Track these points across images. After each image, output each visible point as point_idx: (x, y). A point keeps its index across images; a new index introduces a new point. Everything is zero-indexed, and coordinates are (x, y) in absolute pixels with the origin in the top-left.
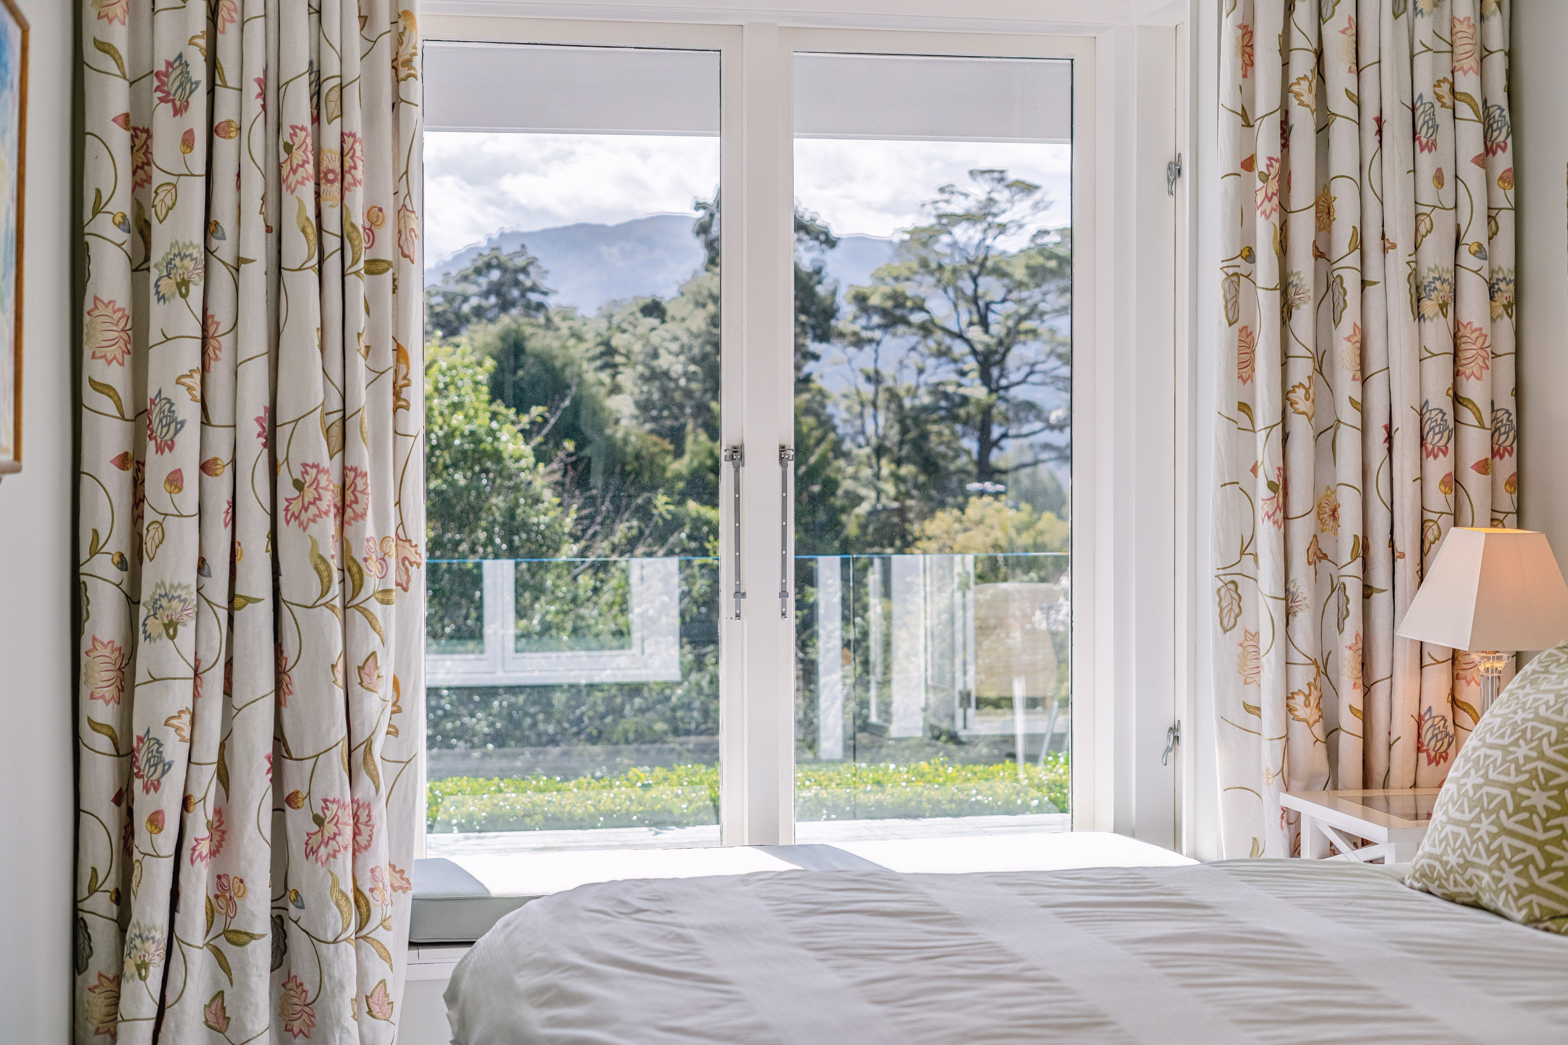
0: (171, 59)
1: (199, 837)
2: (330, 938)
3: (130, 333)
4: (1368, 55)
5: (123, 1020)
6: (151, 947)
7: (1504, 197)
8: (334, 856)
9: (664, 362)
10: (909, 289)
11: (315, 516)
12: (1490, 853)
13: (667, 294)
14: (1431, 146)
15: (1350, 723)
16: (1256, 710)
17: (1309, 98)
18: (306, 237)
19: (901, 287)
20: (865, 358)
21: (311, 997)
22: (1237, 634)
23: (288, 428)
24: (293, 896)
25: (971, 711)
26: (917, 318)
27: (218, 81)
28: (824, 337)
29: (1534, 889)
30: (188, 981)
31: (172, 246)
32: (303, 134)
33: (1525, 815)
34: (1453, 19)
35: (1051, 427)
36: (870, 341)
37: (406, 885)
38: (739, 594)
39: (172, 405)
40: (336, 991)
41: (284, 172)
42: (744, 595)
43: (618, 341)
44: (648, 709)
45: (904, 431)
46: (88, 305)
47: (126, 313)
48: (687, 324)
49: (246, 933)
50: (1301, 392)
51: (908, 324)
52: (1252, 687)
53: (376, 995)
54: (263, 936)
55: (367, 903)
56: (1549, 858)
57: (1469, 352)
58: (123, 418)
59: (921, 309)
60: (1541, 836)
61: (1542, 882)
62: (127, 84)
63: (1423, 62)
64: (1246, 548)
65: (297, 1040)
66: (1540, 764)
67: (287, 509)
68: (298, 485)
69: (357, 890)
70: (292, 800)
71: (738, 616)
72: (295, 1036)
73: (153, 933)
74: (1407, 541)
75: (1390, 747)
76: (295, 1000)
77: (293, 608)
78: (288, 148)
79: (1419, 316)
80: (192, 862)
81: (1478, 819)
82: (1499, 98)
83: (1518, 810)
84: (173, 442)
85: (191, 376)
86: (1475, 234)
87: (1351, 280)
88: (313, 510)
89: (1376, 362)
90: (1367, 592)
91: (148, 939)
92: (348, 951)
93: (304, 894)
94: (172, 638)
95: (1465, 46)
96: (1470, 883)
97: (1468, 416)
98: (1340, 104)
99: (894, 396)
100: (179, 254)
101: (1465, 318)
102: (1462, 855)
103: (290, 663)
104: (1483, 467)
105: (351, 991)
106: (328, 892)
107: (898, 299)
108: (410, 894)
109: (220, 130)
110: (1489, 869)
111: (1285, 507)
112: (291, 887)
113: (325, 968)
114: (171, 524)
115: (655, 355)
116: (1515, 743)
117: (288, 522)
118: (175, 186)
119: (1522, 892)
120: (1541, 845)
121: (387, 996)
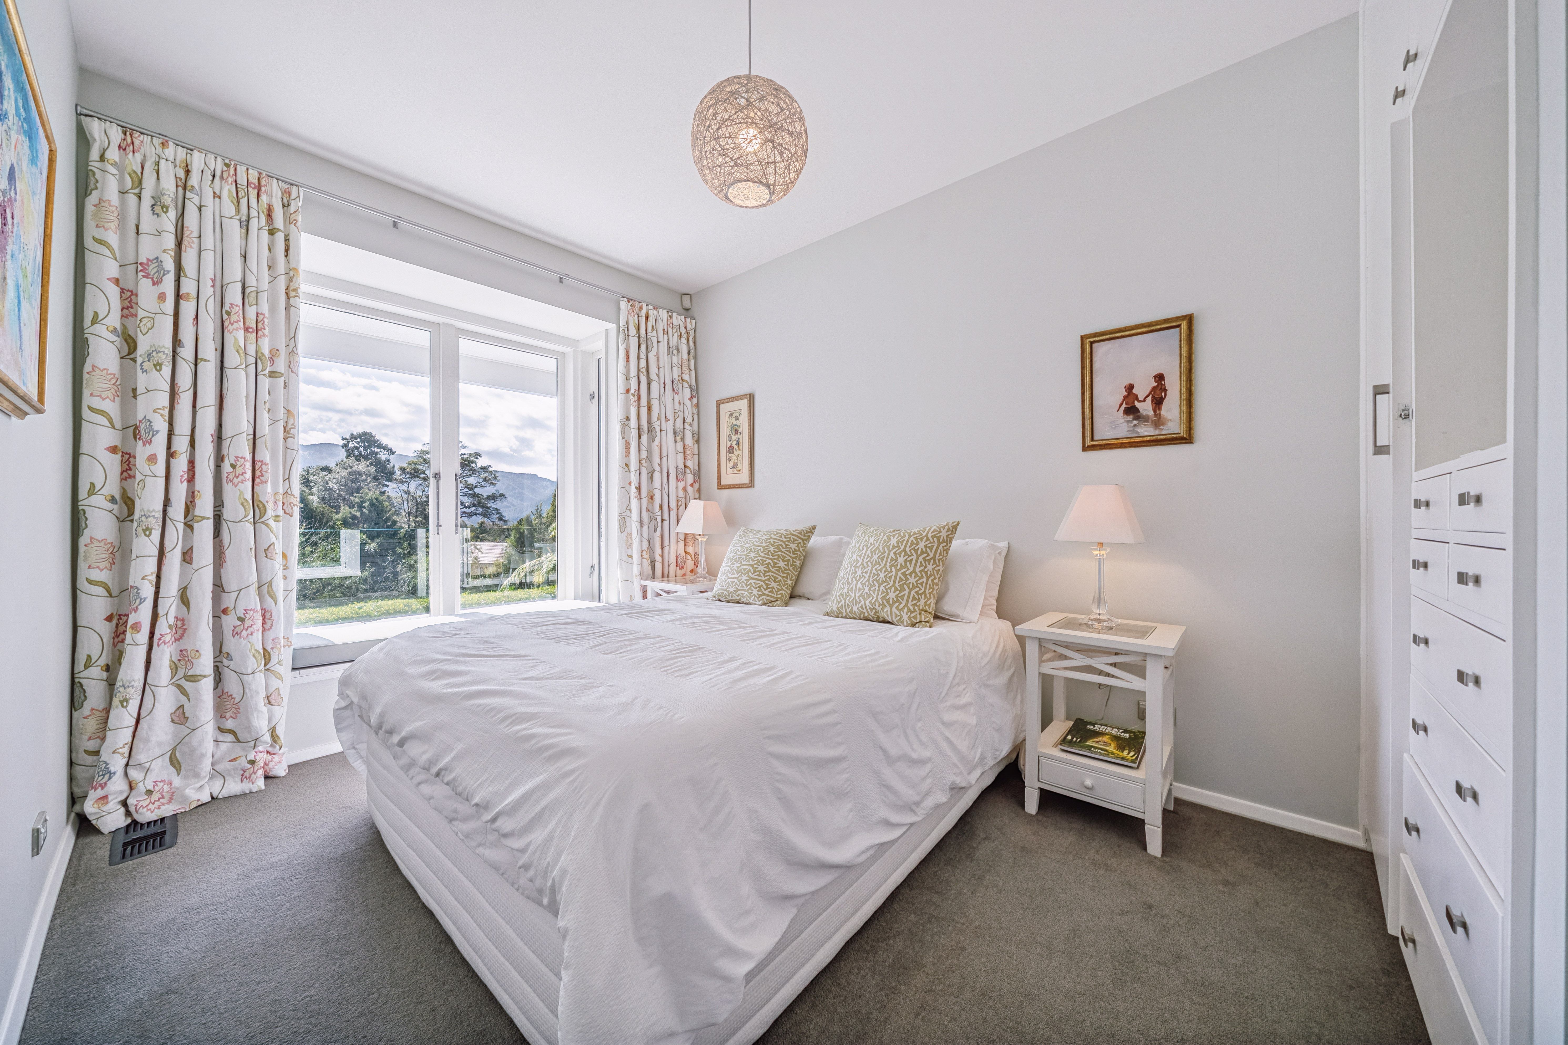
0: (151, 258)
1: (163, 633)
2: (250, 671)
3: (119, 387)
4: (661, 365)
5: (110, 730)
6: (131, 691)
7: (695, 411)
8: (252, 634)
9: (331, 485)
10: (420, 467)
11: (243, 480)
12: (747, 586)
13: (332, 465)
14: (677, 393)
15: (658, 558)
16: (631, 557)
17: (645, 373)
18: (240, 356)
19: (417, 467)
20: (404, 487)
21: (237, 700)
22: (625, 533)
23: (229, 440)
24: (226, 655)
25: (470, 580)
26: (422, 476)
27: (182, 274)
28: (390, 480)
29: (764, 594)
30: (156, 704)
31: (151, 346)
32: (237, 308)
33: (758, 573)
34: (682, 359)
35: (466, 507)
36: (406, 482)
37: (289, 643)
38: (438, 526)
39: (151, 422)
40: (254, 695)
41: (226, 324)
42: (441, 526)
43: (311, 478)
44: (335, 589)
45: (418, 508)
46: (87, 368)
47: (116, 376)
48: (340, 474)
49: (200, 675)
50: (644, 461)
51: (420, 478)
52: (629, 550)
53: (273, 695)
54: (210, 675)
55: (269, 654)
56: (767, 585)
57: (688, 453)
58: (113, 427)
59: (424, 473)
60: (763, 579)
61: (766, 592)
62: (117, 264)
63: (675, 369)
64: (628, 508)
65: (229, 721)
66: (760, 558)
67: (227, 477)
68: (233, 466)
69: (264, 649)
70: (225, 611)
71: (438, 533)
72: (227, 720)
73: (133, 683)
74: (673, 505)
75: (669, 565)
76: (228, 703)
77: (228, 522)
78: (228, 313)
79: (676, 442)
80: (158, 645)
81: (741, 576)
82: (694, 383)
83: (755, 572)
84: (151, 441)
85: (163, 409)
86: (689, 420)
87: (658, 429)
88: (241, 478)
89: (664, 454)
90: (663, 520)
91: (129, 687)
92: (260, 677)
93: (232, 654)
94: (148, 536)
95: (685, 367)
96: (738, 596)
97: (688, 471)
98: (653, 376)
99: (414, 498)
100: (156, 350)
101: (686, 444)
102: (736, 588)
103: (226, 548)
104: (692, 485)
105: (263, 694)
106: (248, 651)
107: (416, 470)
108: (292, 648)
109: (183, 297)
110: (747, 591)
111: (640, 495)
112: (224, 650)
113: (246, 686)
114: (149, 480)
115: (327, 483)
116: (749, 553)
117: (227, 483)
118: (153, 319)
119: (760, 596)
120: (764, 581)
121: (279, 694)
